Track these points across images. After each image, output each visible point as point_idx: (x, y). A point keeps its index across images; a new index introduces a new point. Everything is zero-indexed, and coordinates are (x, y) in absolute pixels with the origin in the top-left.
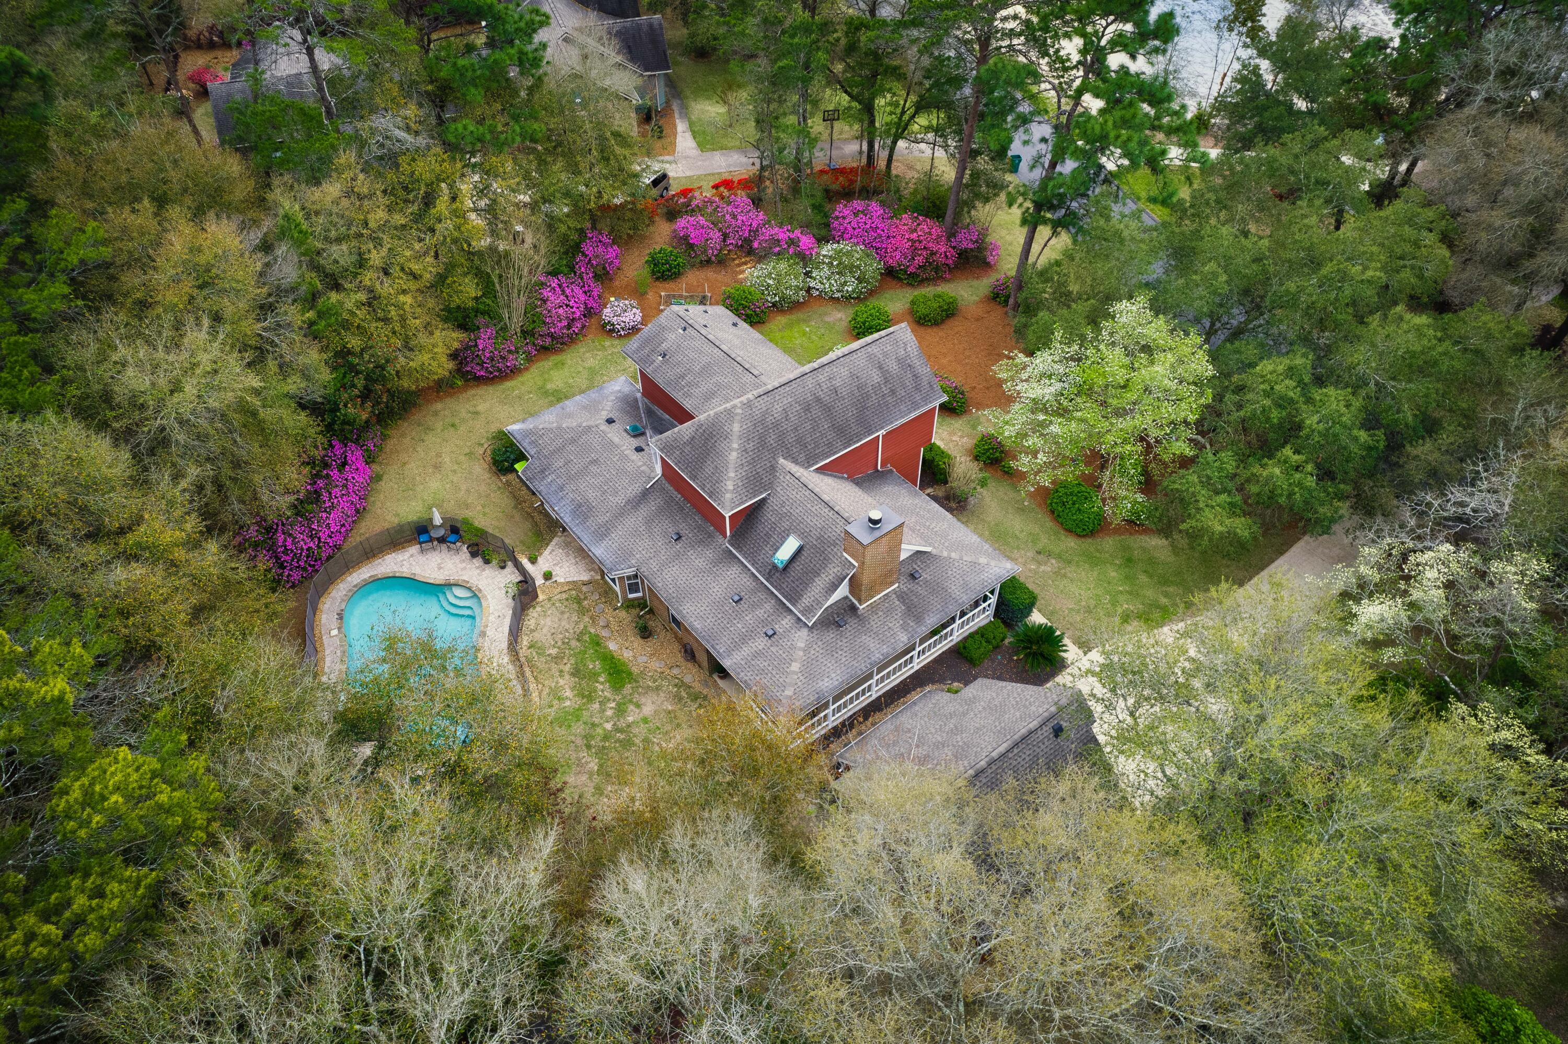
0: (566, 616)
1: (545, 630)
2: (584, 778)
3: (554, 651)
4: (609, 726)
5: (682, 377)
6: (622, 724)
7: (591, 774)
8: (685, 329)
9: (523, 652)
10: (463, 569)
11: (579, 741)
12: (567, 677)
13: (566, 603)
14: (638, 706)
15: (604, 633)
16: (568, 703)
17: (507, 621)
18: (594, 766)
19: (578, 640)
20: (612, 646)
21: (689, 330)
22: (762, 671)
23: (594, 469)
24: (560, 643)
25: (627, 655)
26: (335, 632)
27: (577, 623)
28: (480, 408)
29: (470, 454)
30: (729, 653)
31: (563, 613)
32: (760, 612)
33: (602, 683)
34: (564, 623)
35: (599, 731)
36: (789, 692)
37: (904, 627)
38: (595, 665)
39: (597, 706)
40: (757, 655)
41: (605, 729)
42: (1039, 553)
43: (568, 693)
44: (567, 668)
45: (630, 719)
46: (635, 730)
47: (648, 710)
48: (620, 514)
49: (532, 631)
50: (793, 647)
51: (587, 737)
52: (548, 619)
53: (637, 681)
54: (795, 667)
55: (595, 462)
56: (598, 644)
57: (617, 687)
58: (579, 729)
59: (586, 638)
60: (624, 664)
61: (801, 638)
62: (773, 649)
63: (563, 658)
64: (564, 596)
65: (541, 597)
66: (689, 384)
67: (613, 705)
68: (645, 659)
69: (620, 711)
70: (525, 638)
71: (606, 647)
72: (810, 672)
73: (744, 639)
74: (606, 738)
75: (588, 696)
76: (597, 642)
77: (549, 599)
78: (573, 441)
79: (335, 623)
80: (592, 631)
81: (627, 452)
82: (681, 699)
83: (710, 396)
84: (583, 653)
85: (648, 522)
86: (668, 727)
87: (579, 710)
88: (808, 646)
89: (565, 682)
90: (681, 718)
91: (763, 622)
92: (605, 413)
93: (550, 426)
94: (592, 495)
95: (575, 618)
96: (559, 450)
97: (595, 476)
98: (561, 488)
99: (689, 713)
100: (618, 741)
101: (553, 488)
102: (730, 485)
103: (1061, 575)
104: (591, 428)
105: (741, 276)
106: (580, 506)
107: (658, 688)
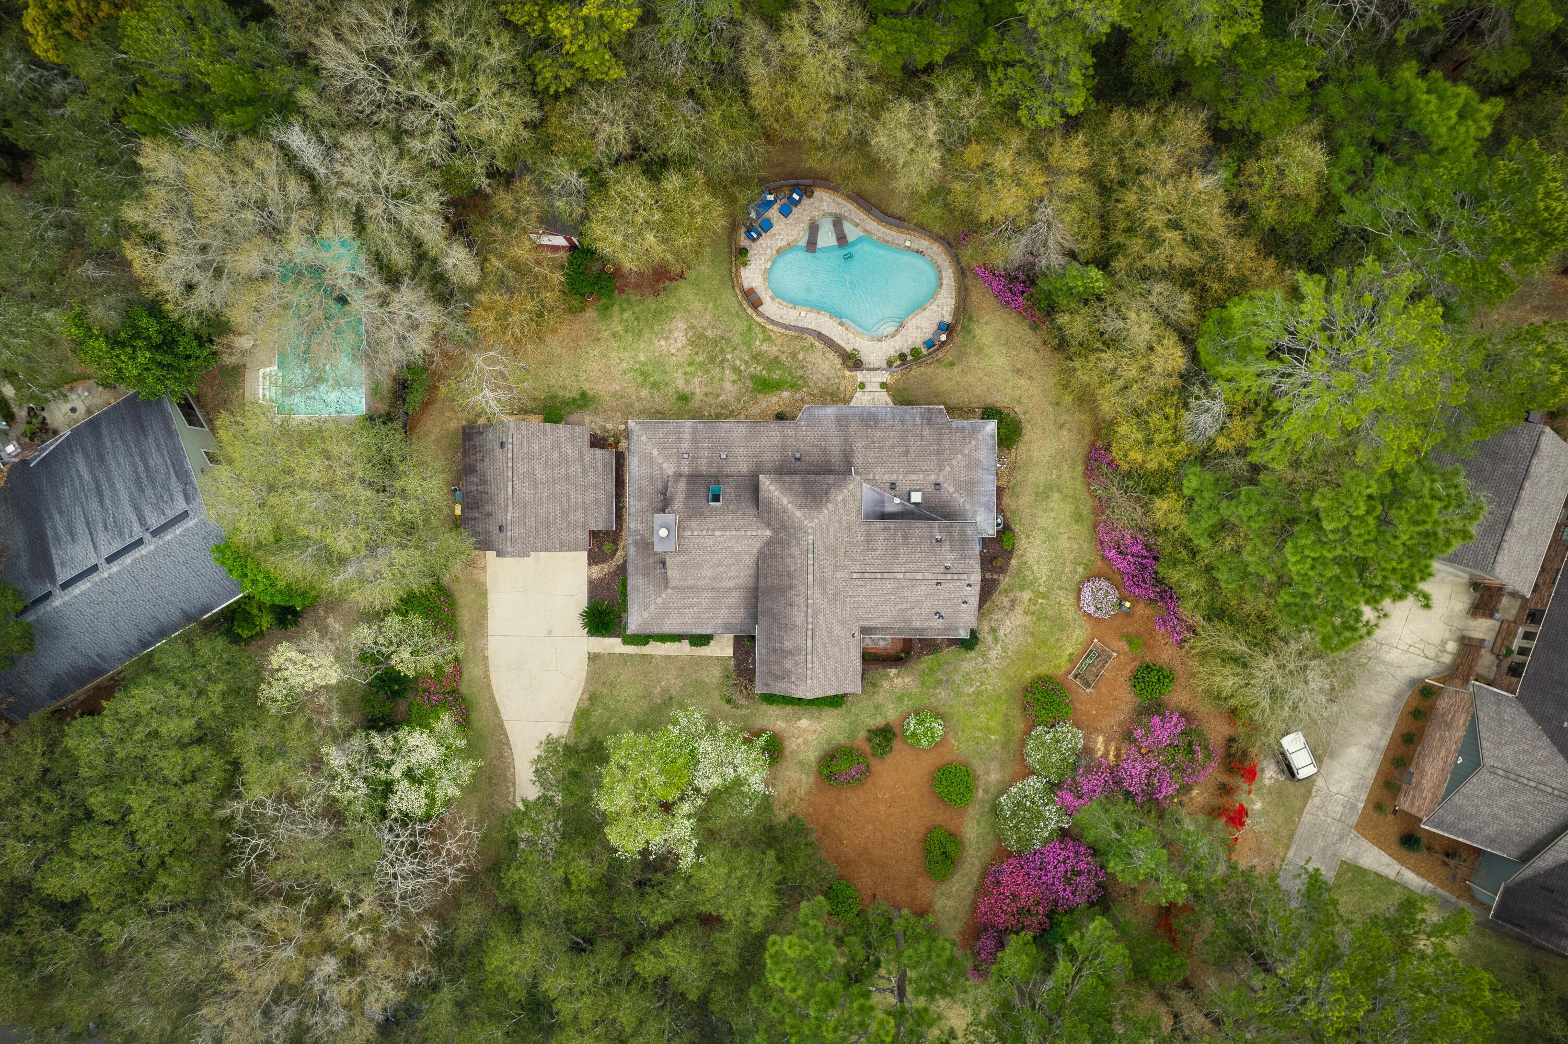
0: (825, 380)
1: (819, 360)
2: (705, 324)
3: (800, 356)
4: (729, 356)
5: (905, 537)
6: (726, 364)
7: (705, 329)
8: (947, 568)
9: (811, 339)
10: (906, 341)
11: (729, 335)
12: (777, 354)
13: (836, 386)
14: (734, 382)
15: (798, 396)
16: (758, 343)
17: (843, 344)
18: (708, 333)
19: (801, 377)
20: (786, 394)
21: (943, 570)
22: (668, 435)
23: (901, 449)
24: (805, 364)
25: (774, 399)
26: (908, 243)
27: (815, 383)
28: (1065, 432)
29: (1019, 400)
30: (694, 429)
31: (828, 379)
32: (704, 461)
33: (761, 371)
34: (819, 375)
35: (729, 350)
36: (644, 438)
37: (638, 531)
38: (776, 375)
39: (747, 358)
40: (680, 440)
41: (728, 353)
42: (671, 698)
43: (764, 347)
44: (783, 357)
45: (727, 372)
46: (718, 370)
47: (728, 386)
48: (847, 440)
49: (824, 353)
50: (667, 460)
51: (728, 341)
52: (828, 368)
53: (751, 392)
54: (655, 452)
55: (906, 453)
56: (792, 386)
57: (753, 377)
58: (737, 340)
59: (800, 382)
60: (768, 392)
61: (669, 468)
62: (675, 451)
63: (792, 359)
64: (842, 389)
65: (847, 373)
66: (894, 536)
67: (742, 368)
68: (764, 406)
69: (736, 369)
70: (821, 346)
71: (787, 390)
72: (647, 458)
73: (695, 441)
74: (722, 350)
75: (756, 357)
76: (794, 387)
77: (843, 377)
78: (939, 453)
79: (915, 246)
80: (804, 390)
81: (895, 476)
82: (722, 408)
83: (869, 539)
84: (790, 373)
85: (825, 451)
86: (709, 389)
87: (749, 347)
88: (661, 468)
89: (774, 350)
90: (711, 400)
91: (696, 458)
92: (951, 489)
93: (969, 446)
94: (878, 434)
95: (819, 384)
96: (939, 440)
97: (893, 445)
98: (903, 422)
99: (710, 406)
100: (716, 356)
101: (907, 417)
102: (772, 488)
103: (647, 695)
104: (941, 470)
105: (1101, 739)
106: (877, 422)
107: (739, 400)
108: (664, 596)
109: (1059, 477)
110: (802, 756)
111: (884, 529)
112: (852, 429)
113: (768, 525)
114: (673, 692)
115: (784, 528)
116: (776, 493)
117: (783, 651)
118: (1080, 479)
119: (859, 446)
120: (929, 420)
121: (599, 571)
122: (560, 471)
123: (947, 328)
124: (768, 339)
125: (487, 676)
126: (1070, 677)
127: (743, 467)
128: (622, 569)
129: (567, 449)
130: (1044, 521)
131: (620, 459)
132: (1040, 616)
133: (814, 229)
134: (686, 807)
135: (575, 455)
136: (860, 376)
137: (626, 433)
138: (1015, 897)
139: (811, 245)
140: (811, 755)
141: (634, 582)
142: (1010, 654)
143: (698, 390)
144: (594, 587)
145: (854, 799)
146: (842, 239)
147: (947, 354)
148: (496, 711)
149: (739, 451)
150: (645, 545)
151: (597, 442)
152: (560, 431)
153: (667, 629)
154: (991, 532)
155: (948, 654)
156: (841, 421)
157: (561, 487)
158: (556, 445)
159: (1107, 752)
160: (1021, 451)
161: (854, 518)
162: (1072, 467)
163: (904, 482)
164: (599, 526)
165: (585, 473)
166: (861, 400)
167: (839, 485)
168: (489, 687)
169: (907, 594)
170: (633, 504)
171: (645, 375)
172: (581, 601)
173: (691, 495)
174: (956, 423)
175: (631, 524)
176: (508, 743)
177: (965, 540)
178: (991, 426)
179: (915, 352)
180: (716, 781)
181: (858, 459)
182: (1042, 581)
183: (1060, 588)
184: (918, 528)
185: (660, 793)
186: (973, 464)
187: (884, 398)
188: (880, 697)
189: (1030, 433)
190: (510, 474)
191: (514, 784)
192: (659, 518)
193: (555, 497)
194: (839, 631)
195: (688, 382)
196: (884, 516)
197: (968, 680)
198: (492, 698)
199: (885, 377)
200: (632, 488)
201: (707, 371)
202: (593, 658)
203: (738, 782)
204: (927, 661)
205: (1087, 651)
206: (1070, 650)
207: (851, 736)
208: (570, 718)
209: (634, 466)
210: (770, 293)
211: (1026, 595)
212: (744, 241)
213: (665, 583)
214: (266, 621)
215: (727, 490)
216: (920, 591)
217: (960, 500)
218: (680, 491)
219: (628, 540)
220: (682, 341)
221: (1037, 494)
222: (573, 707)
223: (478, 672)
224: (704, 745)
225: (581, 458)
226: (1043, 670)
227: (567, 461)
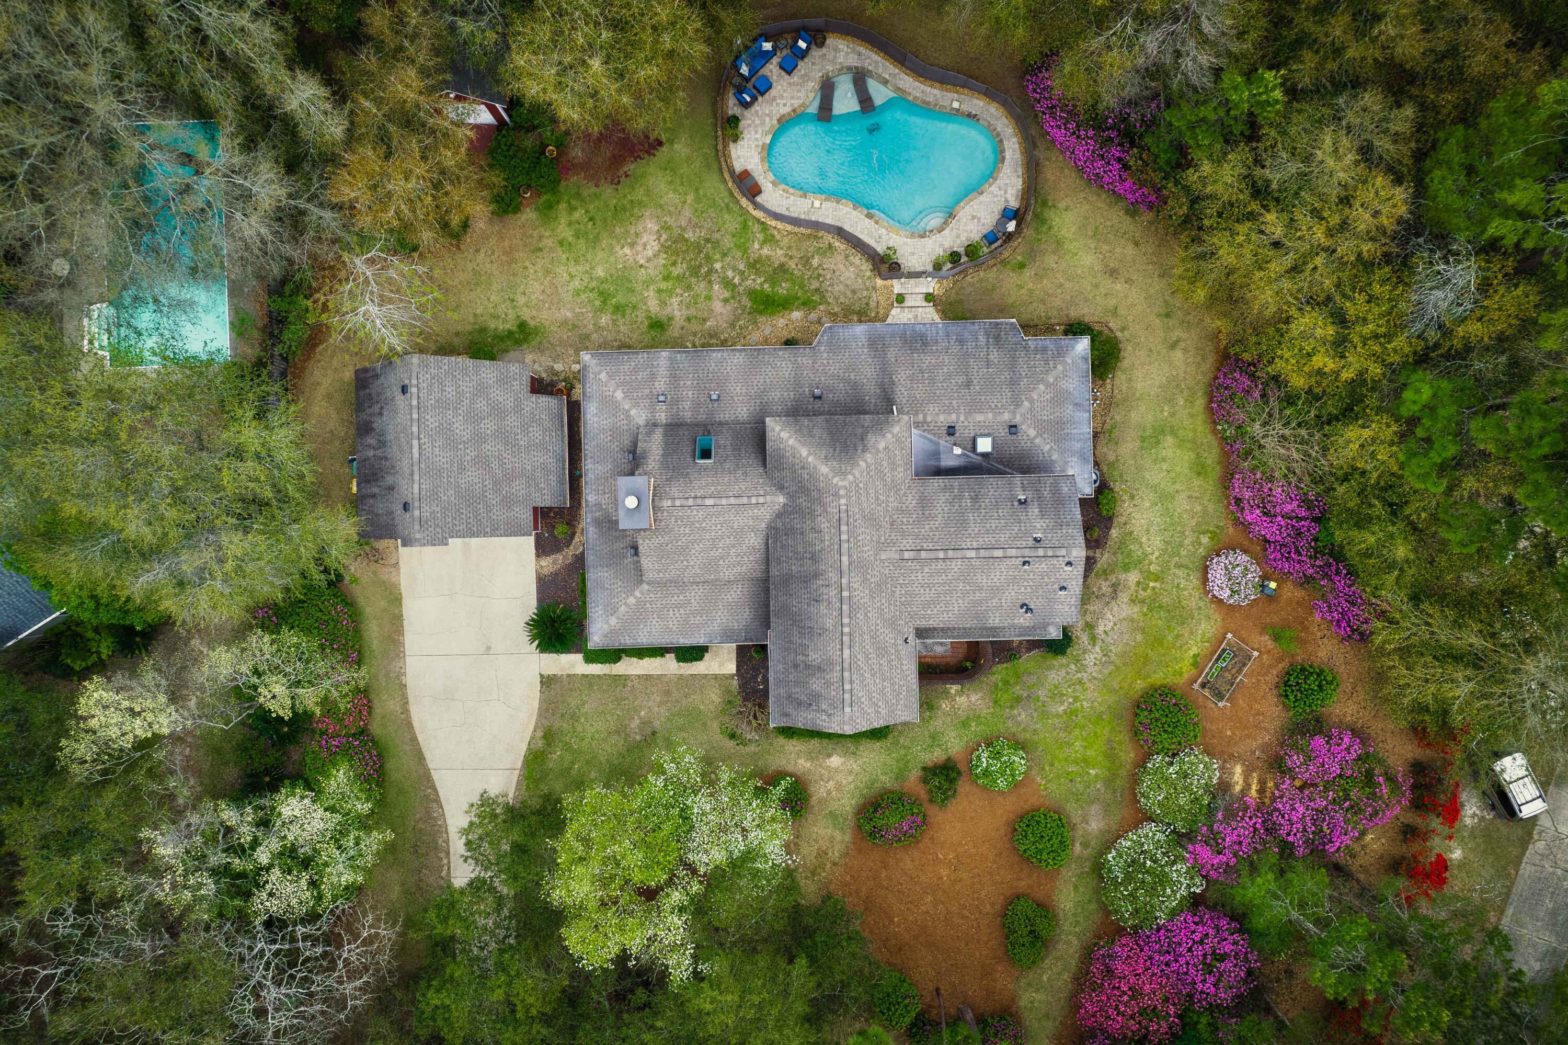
0: (849, 293)
1: (841, 266)
2: (683, 223)
3: (815, 262)
4: (718, 266)
5: (975, 499)
6: (714, 277)
7: (684, 230)
8: (1036, 540)
9: (828, 238)
10: (958, 236)
11: (716, 236)
12: (783, 259)
13: (864, 301)
14: (726, 301)
15: (813, 316)
16: (756, 246)
17: (871, 242)
18: (689, 235)
19: (817, 290)
20: (797, 315)
21: (1031, 543)
22: (636, 370)
23: (961, 379)
24: (821, 272)
25: (781, 322)
26: (956, 105)
27: (836, 299)
28: (1178, 355)
29: (1115, 312)
30: (672, 361)
31: (854, 292)
32: (688, 405)
33: (762, 284)
34: (841, 287)
35: (717, 256)
36: (603, 376)
37: (598, 505)
38: (783, 289)
39: (742, 267)
40: (653, 377)
41: (717, 261)
42: (654, 733)
43: (766, 251)
44: (792, 264)
45: (716, 287)
46: (703, 285)
47: (718, 306)
48: (885, 371)
49: (847, 257)
50: (636, 405)
51: (716, 244)
52: (853, 276)
53: (749, 313)
54: (619, 395)
55: (968, 384)
56: (804, 304)
57: (751, 293)
58: (727, 242)
59: (816, 298)
60: (772, 314)
61: (639, 416)
62: (647, 391)
63: (804, 266)
64: (873, 304)
65: (879, 282)
66: (960, 497)
67: (736, 281)
68: (767, 332)
69: (727, 284)
70: (843, 247)
71: (798, 309)
72: (608, 403)
73: (674, 378)
74: (708, 258)
75: (755, 265)
76: (808, 305)
77: (875, 288)
78: (1013, 382)
79: (965, 108)
80: (822, 307)
81: (954, 416)
82: (711, 336)
83: (924, 503)
84: (802, 286)
85: (855, 385)
86: (692, 311)
87: (745, 251)
88: (628, 417)
89: (778, 255)
90: (695, 327)
91: (676, 401)
92: (1032, 433)
93: (1054, 373)
94: (928, 360)
95: (842, 300)
96: (1012, 366)
97: (949, 374)
98: (961, 342)
99: (695, 335)
100: (700, 266)
101: (967, 335)
102: (784, 435)
103: (621, 730)
104: (1018, 406)
105: (1238, 769)
106: (925, 343)
107: (732, 325)
108: (637, 594)
109: (1173, 415)
110: (834, 806)
111: (944, 490)
112: (892, 354)
113: (781, 488)
114: (657, 724)
115: (804, 490)
116: (791, 442)
117: (807, 667)
118: (1201, 417)
119: (902, 377)
120: (997, 338)
121: (549, 564)
122: (489, 426)
123: (1016, 215)
124: (770, 240)
125: (406, 711)
126: (1196, 686)
127: (742, 411)
128: (580, 559)
129: (497, 394)
130: (1155, 475)
131: (574, 411)
132: (1152, 605)
133: (827, 89)
134: (676, 897)
135: (510, 404)
136: (897, 286)
137: (579, 377)
138: (1136, 993)
139: (825, 112)
140: (847, 804)
141: (596, 575)
142: (1113, 658)
143: (677, 313)
144: (544, 584)
145: (908, 861)
146: (866, 102)
147: (1015, 252)
148: (420, 757)
149: (737, 389)
150: (609, 524)
151: (539, 386)
152: (487, 370)
153: (644, 639)
154: (1088, 490)
155: (1028, 661)
156: (876, 344)
157: (491, 447)
158: (481, 389)
159: (1247, 787)
160: (1120, 380)
161: (903, 475)
162: (1190, 401)
163: (965, 423)
164: (546, 500)
165: (525, 428)
166: (898, 316)
167: (880, 428)
168: (410, 725)
169: (981, 579)
170: (592, 469)
171: (605, 296)
172: (529, 605)
173: (670, 449)
174: (1032, 342)
175: (590, 496)
176: (437, 801)
177: (1059, 501)
178: (1083, 345)
179: (971, 250)
180: (718, 856)
181: (902, 394)
182: (1153, 558)
183: (1178, 566)
184: (993, 486)
185: (638, 877)
186: (1060, 398)
187: (930, 314)
188: (937, 723)
189: (1130, 356)
190: (415, 429)
191: (448, 853)
192: (624, 482)
193: (482, 462)
194: (887, 636)
195: (663, 303)
196: (939, 472)
197: (1057, 695)
198: (414, 739)
199: (930, 285)
200: (589, 447)
201: (689, 288)
202: (547, 681)
203: (749, 856)
204: (1000, 672)
205: (1217, 650)
206: (1195, 650)
207: (900, 776)
208: (519, 764)
209: (592, 416)
210: (771, 177)
211: (1133, 577)
212: (733, 108)
213: (639, 575)
214: (105, 648)
215: (721, 442)
216: (1000, 574)
217: (1045, 446)
218: (654, 446)
219: (587, 518)
220: (653, 246)
221: (1143, 439)
222: (523, 748)
223: (393, 705)
224: (700, 804)
225: (518, 408)
226: (1158, 678)
227: (498, 411)
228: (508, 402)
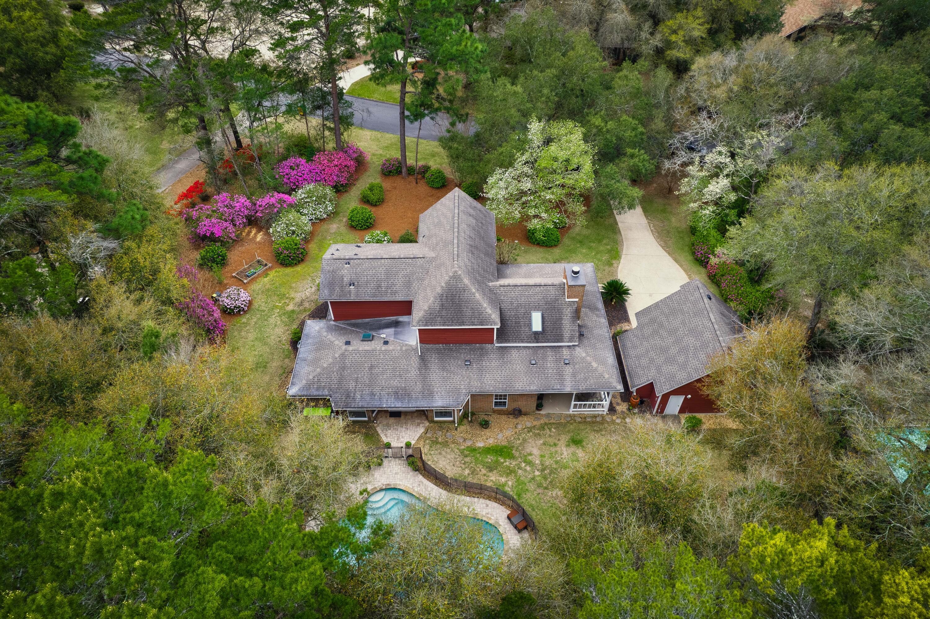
0: (443, 453)
1: (448, 468)
4: (537, 473)
5: (379, 286)
6: (540, 467)
8: (348, 263)
11: (540, 491)
12: (490, 474)
13: (433, 448)
14: (530, 454)
16: (510, 483)
17: (426, 481)
19: (466, 456)
20: (480, 444)
22: (586, 379)
23: (375, 371)
24: (463, 466)
25: (491, 441)
27: (452, 451)
30: (562, 384)
31: (440, 454)
32: (550, 358)
33: (505, 461)
34: (449, 457)
35: (538, 479)
36: (607, 376)
38: (489, 459)
39: (520, 471)
40: (574, 375)
41: (539, 476)
44: (484, 471)
45: (537, 462)
46: (547, 463)
47: (536, 451)
48: (424, 378)
50: (582, 359)
51: (539, 486)
52: (440, 462)
53: (513, 447)
54: (594, 365)
55: (371, 367)
56: (475, 450)
57: (513, 457)
58: (531, 487)
59: (467, 453)
60: (497, 446)
61: (580, 352)
62: (577, 366)
63: (475, 470)
66: (387, 287)
67: (523, 465)
68: (501, 435)
69: (530, 463)
71: (480, 448)
73: (560, 376)
74: (545, 478)
75: (511, 472)
76: (473, 450)
78: (343, 368)
80: (463, 447)
81: (383, 348)
82: (539, 434)
83: (408, 284)
84: (476, 459)
85: (444, 369)
86: (553, 449)
87: (518, 480)
88: (587, 353)
90: (551, 441)
91: (557, 361)
92: (337, 342)
93: (315, 373)
94: (395, 383)
95: (448, 450)
96: (341, 379)
97: (383, 373)
98: (372, 394)
99: (550, 436)
100: (550, 474)
101: (368, 398)
102: (489, 311)
104: (342, 354)
105: (258, 240)
106: (396, 393)
107: (524, 440)
111: (395, 293)
113: (491, 291)
119: (414, 373)
120: (348, 396)
126: (270, 265)
129: (673, 369)
130: (263, 350)
132: (283, 296)
142: (310, 279)
143: (564, 449)
148: (676, 260)
157: (669, 341)
158: (683, 366)
159: (256, 234)
161: (419, 302)
168: (685, 270)
173: (558, 324)
174: (324, 394)
176: (663, 247)
178: (293, 390)
181: (414, 362)
182: (276, 314)
183: (264, 311)
184: (367, 294)
186: (315, 362)
190: (716, 326)
191: (652, 231)
195: (574, 454)
198: (681, 266)
201: (557, 462)
206: (265, 279)
208: (623, 256)
210: (501, 530)
211: (290, 307)
218: (568, 326)
221: (265, 367)
222: (622, 261)
227: (670, 360)
228: (665, 369)
